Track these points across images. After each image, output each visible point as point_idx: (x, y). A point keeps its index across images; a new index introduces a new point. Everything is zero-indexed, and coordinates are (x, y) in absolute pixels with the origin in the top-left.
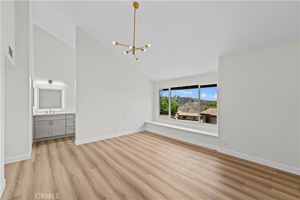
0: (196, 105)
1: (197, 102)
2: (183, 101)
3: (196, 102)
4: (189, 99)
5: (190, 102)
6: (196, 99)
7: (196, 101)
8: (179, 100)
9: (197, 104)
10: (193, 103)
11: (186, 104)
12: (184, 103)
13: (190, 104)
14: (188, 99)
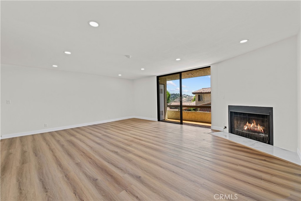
1: (186, 98)
2: (173, 98)
6: (185, 95)
9: (186, 100)
11: (175, 100)
12: (174, 100)
14: (178, 95)
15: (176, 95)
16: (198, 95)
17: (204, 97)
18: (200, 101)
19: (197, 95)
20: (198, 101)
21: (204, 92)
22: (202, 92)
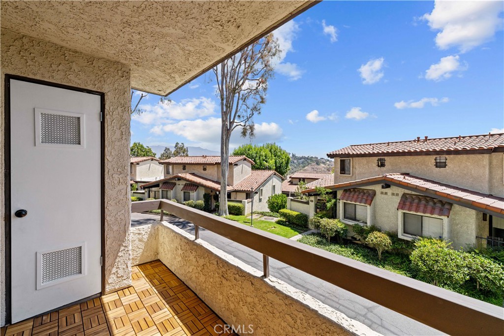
0: (323, 169)
1: (325, 165)
2: (302, 163)
3: (322, 165)
4: (311, 159)
5: (313, 164)
6: (323, 160)
7: (324, 163)
8: (295, 161)
9: (325, 168)
10: (318, 167)
11: (306, 168)
12: (304, 167)
13: (313, 168)
15: (308, 159)
16: (341, 160)
17: (354, 164)
18: (344, 174)
19: (339, 159)
20: (341, 173)
21: (355, 153)
22: (349, 154)
